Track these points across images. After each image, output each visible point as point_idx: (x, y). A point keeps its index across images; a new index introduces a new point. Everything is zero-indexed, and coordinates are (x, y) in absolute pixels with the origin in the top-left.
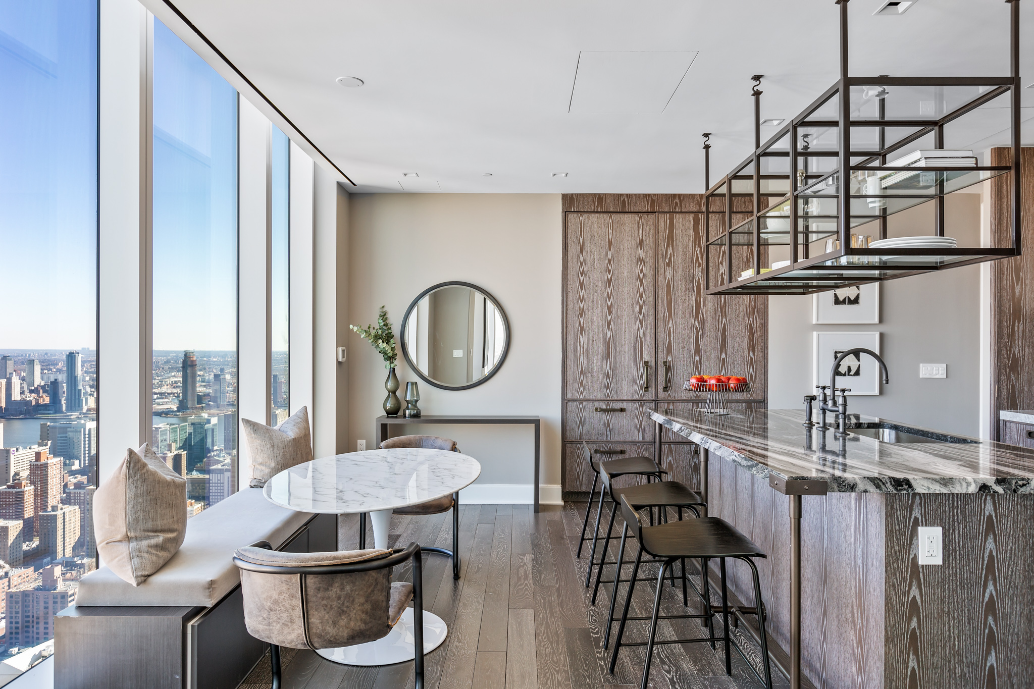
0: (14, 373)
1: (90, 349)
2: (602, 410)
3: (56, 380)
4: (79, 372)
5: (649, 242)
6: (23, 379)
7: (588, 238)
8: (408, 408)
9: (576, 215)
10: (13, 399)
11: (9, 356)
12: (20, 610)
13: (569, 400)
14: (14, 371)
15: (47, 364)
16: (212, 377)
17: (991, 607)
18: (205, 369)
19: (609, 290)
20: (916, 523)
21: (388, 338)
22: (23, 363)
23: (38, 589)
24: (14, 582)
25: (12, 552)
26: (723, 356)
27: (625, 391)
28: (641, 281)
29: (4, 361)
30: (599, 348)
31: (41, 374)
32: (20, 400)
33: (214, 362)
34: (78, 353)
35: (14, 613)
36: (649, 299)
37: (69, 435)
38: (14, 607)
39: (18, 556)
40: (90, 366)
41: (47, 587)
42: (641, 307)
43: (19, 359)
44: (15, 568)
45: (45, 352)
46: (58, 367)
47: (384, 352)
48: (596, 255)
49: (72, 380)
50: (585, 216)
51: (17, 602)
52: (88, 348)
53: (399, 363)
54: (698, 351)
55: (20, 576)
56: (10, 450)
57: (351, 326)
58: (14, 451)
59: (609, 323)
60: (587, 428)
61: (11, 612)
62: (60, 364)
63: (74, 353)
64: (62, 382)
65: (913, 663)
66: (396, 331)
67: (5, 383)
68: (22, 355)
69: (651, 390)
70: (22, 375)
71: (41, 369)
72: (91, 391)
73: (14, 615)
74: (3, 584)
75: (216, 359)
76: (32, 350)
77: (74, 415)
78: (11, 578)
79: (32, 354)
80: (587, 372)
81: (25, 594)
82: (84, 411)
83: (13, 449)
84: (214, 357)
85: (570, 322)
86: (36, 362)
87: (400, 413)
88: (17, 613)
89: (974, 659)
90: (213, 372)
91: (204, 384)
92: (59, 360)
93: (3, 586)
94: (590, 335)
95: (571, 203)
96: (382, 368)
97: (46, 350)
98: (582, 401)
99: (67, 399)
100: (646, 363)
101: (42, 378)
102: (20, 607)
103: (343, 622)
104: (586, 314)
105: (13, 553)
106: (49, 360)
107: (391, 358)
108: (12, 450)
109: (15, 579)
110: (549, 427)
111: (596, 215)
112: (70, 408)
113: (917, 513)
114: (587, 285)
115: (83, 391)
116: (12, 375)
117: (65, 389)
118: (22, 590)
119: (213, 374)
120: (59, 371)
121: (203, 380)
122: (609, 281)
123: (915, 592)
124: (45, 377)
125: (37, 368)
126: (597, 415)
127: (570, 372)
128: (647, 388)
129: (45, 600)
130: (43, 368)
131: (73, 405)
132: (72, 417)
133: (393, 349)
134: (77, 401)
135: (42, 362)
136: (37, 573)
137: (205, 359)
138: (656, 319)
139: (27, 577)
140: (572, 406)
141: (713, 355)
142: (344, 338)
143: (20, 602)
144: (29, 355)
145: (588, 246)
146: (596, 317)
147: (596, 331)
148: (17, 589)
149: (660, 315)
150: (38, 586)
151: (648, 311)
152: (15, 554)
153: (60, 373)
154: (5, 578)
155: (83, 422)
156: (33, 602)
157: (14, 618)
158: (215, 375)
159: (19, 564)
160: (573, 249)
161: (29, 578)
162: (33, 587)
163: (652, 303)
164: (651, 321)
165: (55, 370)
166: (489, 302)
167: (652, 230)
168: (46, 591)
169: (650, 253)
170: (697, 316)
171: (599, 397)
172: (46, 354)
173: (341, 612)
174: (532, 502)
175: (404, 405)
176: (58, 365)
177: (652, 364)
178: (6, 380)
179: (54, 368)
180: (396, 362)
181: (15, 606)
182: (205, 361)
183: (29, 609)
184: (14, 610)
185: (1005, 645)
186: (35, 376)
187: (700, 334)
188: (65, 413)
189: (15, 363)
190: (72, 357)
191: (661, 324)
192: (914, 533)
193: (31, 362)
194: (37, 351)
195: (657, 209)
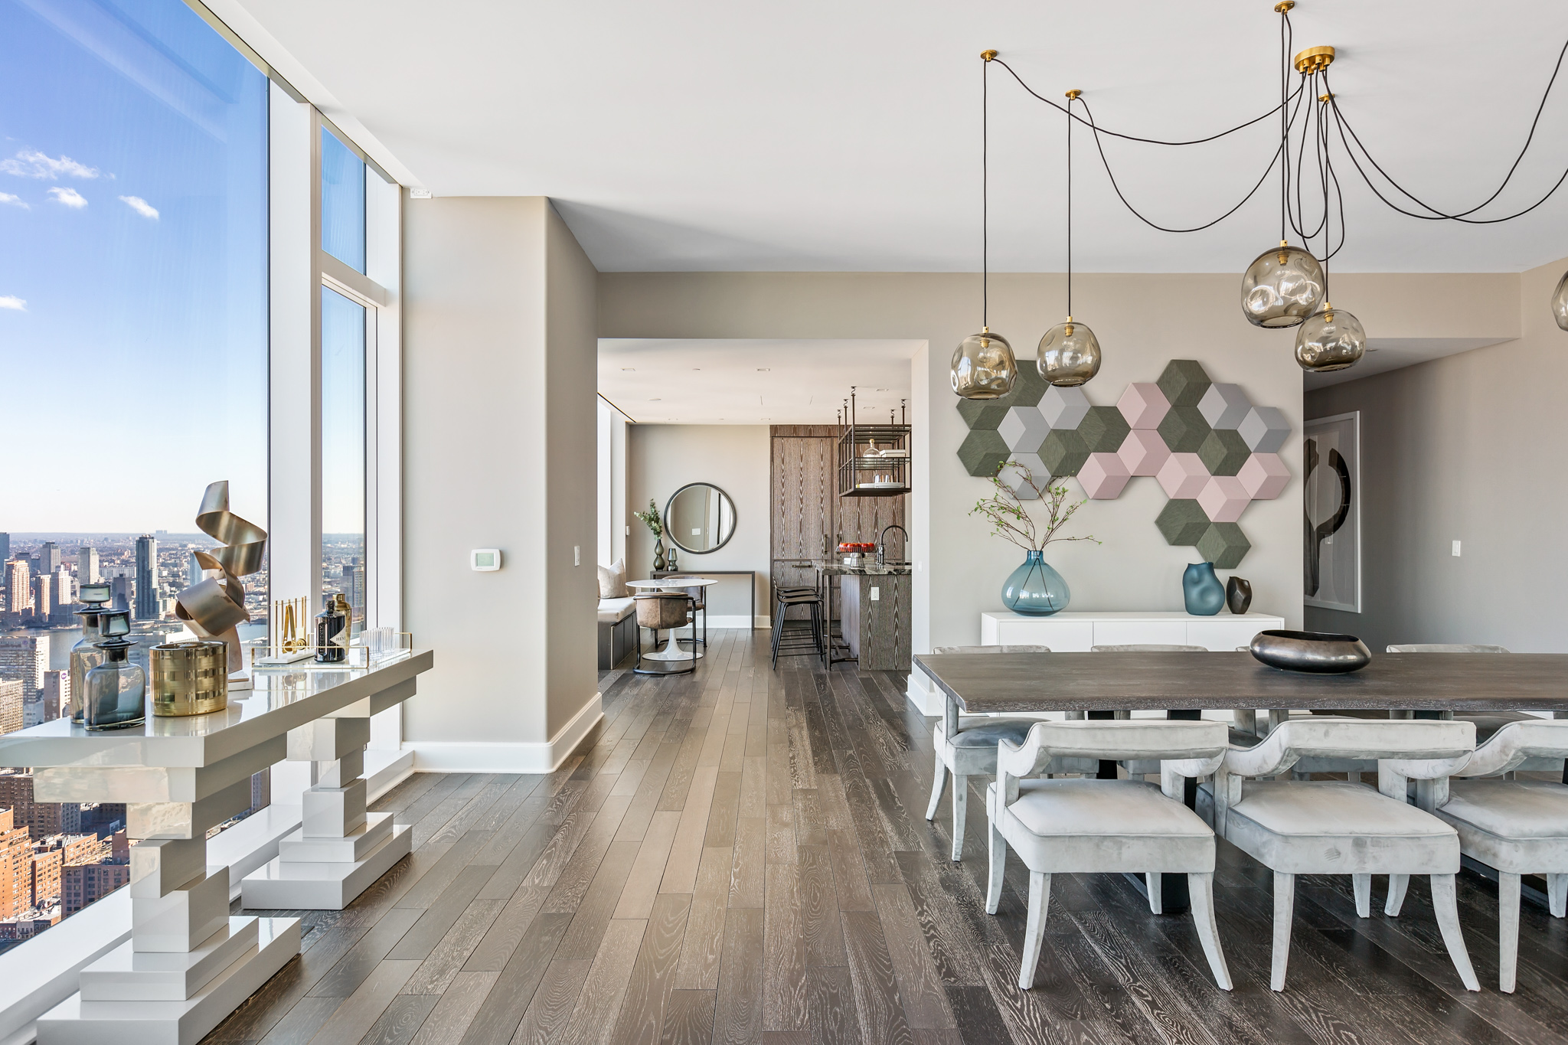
0: (62, 566)
1: (168, 532)
2: (796, 567)
3: (121, 575)
4: (154, 564)
5: (827, 456)
6: (74, 575)
7: (787, 454)
8: (670, 565)
9: (779, 439)
10: (60, 603)
11: (54, 543)
12: (82, 891)
13: (775, 560)
14: (62, 563)
15: (109, 553)
16: (339, 570)
17: (896, 615)
18: (329, 559)
19: (801, 488)
20: (870, 586)
21: (657, 520)
22: (73, 552)
23: (106, 862)
24: (71, 853)
25: (66, 813)
26: (876, 531)
27: (812, 554)
28: (822, 482)
29: (47, 549)
30: (795, 526)
31: (100, 567)
32: (71, 604)
33: (343, 549)
34: (153, 538)
35: (73, 895)
36: (827, 493)
37: (142, 651)
38: (73, 888)
39: (74, 819)
40: (168, 556)
41: (119, 859)
42: (822, 499)
43: (67, 547)
44: (72, 835)
45: (104, 537)
46: (123, 557)
47: (655, 530)
48: (792, 464)
49: (145, 575)
50: (785, 439)
51: (77, 881)
52: (166, 531)
53: (663, 536)
54: (859, 528)
55: (78, 847)
56: (59, 673)
57: (635, 513)
58: (64, 674)
59: (801, 510)
60: (787, 578)
61: (69, 895)
62: (126, 553)
63: (146, 538)
64: (130, 579)
65: (869, 635)
66: (661, 515)
67: (49, 581)
68: (72, 542)
69: (829, 554)
70: (73, 569)
71: (100, 561)
72: (171, 591)
73: (73, 898)
74: (55, 857)
75: (346, 546)
76: (86, 534)
77: (148, 624)
78: (66, 849)
79: (86, 540)
80: (787, 542)
81: (88, 869)
82: (162, 617)
83: (64, 672)
84: (342, 543)
85: (776, 509)
86: (93, 551)
87: (665, 569)
88: (77, 895)
89: (890, 633)
90: (341, 563)
91: (329, 580)
92: (125, 548)
93: (54, 860)
94: (789, 517)
95: (776, 431)
96: (652, 540)
97: (106, 534)
98: (783, 561)
99: (137, 602)
100: (826, 536)
101: (101, 573)
102: (82, 888)
103: (672, 617)
104: (786, 503)
105: (68, 814)
106: (110, 548)
107: (658, 533)
108: (61, 673)
109: (72, 850)
110: (762, 578)
111: (792, 439)
112: (142, 614)
113: (871, 582)
114: (786, 485)
115: (159, 591)
116: (58, 569)
117: (134, 589)
118: (83, 864)
119: (341, 566)
120: (126, 563)
121: (327, 574)
122: (801, 482)
123: (870, 610)
124: (105, 571)
125: (95, 560)
126: (793, 569)
127: (776, 542)
128: (826, 552)
129: (115, 877)
130: (102, 558)
131: (146, 610)
132: (144, 627)
133: (660, 527)
134: (151, 605)
135: (100, 551)
136: (101, 841)
137: (329, 545)
138: (832, 506)
139: (88, 847)
140: (777, 564)
141: (869, 530)
142: (630, 521)
143: (82, 881)
144: (82, 541)
145: (787, 459)
146: (793, 505)
147: (793, 515)
148: (77, 863)
149: (835, 504)
150: (106, 858)
151: (827, 503)
152: (70, 816)
153: (127, 566)
154: (58, 848)
155: (161, 633)
156: (99, 880)
157: (73, 902)
158: (344, 567)
159: (76, 830)
160: (777, 461)
161: (91, 848)
162: (98, 859)
163: (830, 496)
164: (829, 508)
165: (119, 562)
166: (722, 497)
167: (829, 449)
168: (118, 864)
169: (828, 464)
170: (859, 505)
171: (794, 558)
172: (106, 539)
173: (672, 613)
174: (751, 627)
175: (667, 563)
176: (124, 554)
177: (829, 536)
178: (50, 576)
179: (118, 559)
180: (662, 536)
181: (75, 887)
182: (329, 547)
183: (94, 889)
184: (73, 891)
185: (901, 628)
186: (91, 571)
187: (861, 517)
188: (135, 621)
189: (63, 552)
190: (143, 543)
191: (835, 510)
192: (870, 589)
193: (86, 551)
194: (92, 535)
195: (832, 434)
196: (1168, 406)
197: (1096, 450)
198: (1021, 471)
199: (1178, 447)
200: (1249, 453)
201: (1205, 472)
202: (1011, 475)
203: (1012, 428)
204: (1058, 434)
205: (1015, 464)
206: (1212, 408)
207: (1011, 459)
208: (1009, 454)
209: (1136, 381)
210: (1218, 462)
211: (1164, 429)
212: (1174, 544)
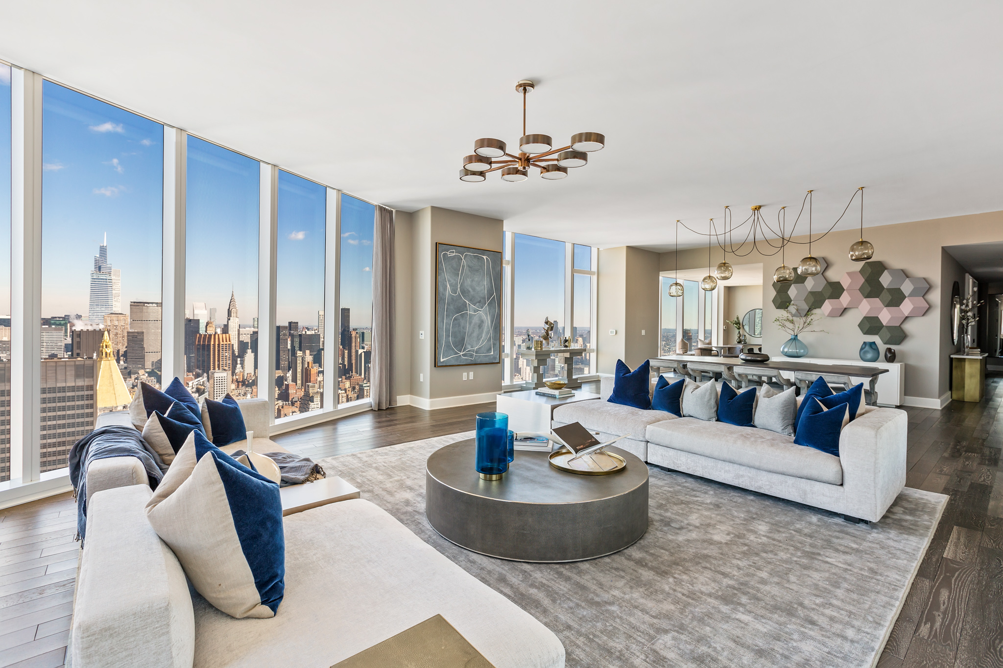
21: (738, 323)
47: (737, 327)
57: (728, 320)
96: (736, 331)
133: (739, 326)
180: (740, 330)
196: (863, 280)
197: (828, 299)
198: (795, 307)
199: (868, 296)
200: (905, 297)
201: (883, 306)
202: (792, 309)
203: (793, 292)
204: (812, 293)
205: (793, 304)
206: (886, 280)
207: (792, 302)
208: (791, 301)
209: (848, 271)
210: (887, 301)
211: (861, 290)
212: (864, 334)
